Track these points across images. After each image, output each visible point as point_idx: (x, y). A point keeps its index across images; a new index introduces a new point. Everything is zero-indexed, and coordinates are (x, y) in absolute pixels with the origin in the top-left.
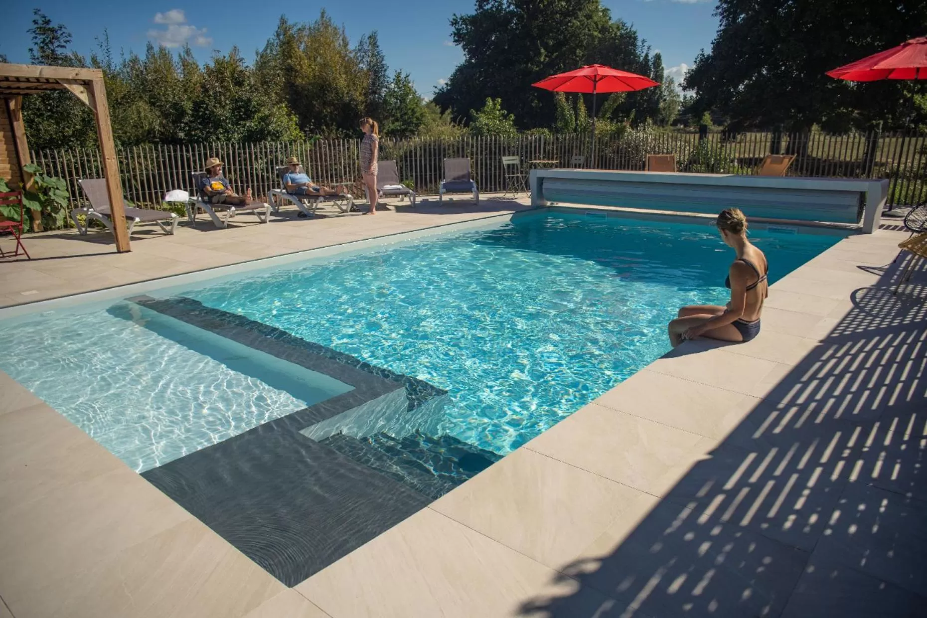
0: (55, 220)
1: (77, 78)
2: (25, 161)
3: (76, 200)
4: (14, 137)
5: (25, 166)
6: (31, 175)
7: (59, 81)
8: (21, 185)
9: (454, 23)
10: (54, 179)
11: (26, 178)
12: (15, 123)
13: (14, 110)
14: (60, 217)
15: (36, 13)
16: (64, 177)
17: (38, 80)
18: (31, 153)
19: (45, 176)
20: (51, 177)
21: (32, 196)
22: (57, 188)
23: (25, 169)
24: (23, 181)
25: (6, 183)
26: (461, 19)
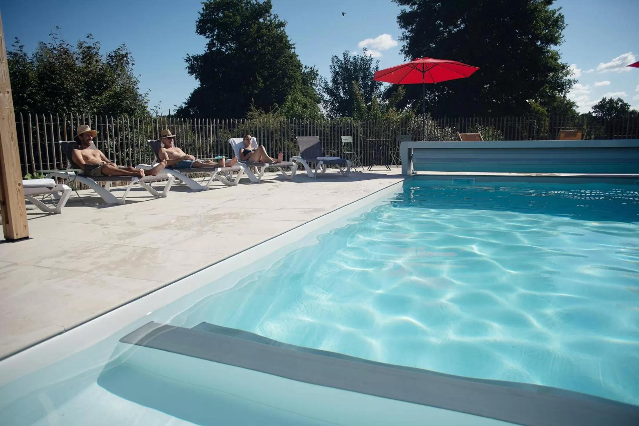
9: (188, 60)
26: (193, 57)
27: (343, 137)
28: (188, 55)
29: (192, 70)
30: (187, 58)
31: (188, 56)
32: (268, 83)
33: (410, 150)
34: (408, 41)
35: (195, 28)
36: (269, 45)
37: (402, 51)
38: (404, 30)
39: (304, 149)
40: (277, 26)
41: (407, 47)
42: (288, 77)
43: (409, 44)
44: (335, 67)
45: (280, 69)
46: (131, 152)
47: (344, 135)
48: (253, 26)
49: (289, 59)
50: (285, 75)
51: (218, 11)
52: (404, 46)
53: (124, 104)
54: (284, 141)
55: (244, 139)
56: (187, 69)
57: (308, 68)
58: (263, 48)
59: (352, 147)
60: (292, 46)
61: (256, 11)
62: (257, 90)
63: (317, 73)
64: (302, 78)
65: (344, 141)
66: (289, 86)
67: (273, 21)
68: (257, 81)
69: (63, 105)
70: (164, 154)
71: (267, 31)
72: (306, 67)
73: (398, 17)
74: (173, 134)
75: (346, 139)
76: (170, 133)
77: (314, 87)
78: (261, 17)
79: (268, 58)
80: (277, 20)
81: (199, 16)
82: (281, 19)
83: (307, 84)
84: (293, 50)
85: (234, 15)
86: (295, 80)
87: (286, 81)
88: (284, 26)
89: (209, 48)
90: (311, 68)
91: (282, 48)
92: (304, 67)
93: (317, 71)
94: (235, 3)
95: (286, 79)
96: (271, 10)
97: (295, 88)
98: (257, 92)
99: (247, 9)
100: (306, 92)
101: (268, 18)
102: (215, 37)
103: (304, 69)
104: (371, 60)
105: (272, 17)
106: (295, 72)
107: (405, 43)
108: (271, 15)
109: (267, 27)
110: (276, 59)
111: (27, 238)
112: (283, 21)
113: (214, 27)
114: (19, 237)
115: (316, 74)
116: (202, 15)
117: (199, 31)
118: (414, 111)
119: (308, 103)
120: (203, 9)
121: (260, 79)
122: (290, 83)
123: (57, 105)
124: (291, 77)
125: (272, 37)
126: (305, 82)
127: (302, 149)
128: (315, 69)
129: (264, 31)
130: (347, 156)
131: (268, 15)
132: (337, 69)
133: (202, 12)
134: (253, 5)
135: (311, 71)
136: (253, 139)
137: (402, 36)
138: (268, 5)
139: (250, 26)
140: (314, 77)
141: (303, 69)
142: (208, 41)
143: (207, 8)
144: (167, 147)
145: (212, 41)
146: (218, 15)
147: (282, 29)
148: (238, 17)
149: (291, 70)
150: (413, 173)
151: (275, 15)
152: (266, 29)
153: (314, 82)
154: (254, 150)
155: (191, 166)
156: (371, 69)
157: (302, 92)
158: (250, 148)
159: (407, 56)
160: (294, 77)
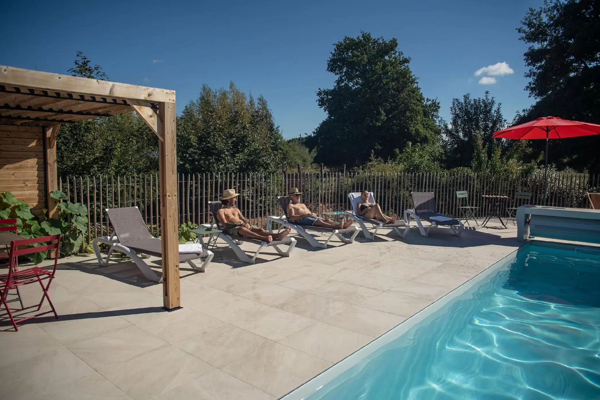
0: (72, 246)
1: (149, 99)
2: (53, 187)
3: (94, 225)
4: (45, 163)
5: (52, 192)
6: (56, 202)
7: (128, 102)
8: (45, 211)
9: (319, 94)
10: (77, 205)
11: (50, 203)
12: (48, 150)
13: (49, 138)
14: (77, 244)
15: (78, 55)
16: (85, 202)
17: (104, 100)
18: (58, 179)
19: (69, 202)
20: (74, 203)
21: (55, 223)
22: (80, 215)
23: (52, 195)
24: (47, 207)
25: (31, 209)
26: (324, 92)
27: (458, 192)
28: (319, 89)
29: (322, 103)
30: (319, 92)
31: (320, 91)
32: (390, 116)
33: (527, 216)
34: (535, 78)
35: (327, 66)
36: (393, 80)
37: (527, 87)
38: (531, 67)
39: (418, 205)
40: (401, 63)
41: (534, 84)
42: (409, 110)
43: (536, 80)
44: (455, 109)
45: (403, 103)
46: (263, 200)
47: (460, 190)
48: (379, 63)
49: (411, 94)
50: (407, 109)
51: (348, 50)
52: (530, 84)
53: (261, 160)
54: (400, 190)
55: (362, 194)
56: (318, 102)
57: (430, 100)
58: (387, 83)
59: (468, 202)
60: (415, 81)
61: (382, 49)
62: (379, 122)
63: (439, 105)
64: (424, 110)
65: (458, 196)
66: (411, 118)
67: (398, 58)
68: (379, 113)
69: (214, 163)
70: (291, 210)
71: (392, 68)
72: (427, 99)
73: (525, 55)
74: (300, 191)
75: (461, 194)
76: (297, 190)
77: (435, 119)
78: (387, 55)
79: (391, 92)
80: (401, 56)
81: (331, 56)
82: (406, 56)
83: (429, 116)
84: (415, 85)
85: (362, 54)
86: (416, 113)
87: (408, 114)
88: (408, 63)
89: (338, 84)
90: (433, 101)
91: (405, 83)
92: (425, 99)
93: (438, 103)
94: (363, 43)
95: (407, 112)
96: (397, 48)
97: (417, 120)
98: (380, 124)
99: (374, 48)
100: (426, 124)
101: (393, 56)
102: (343, 74)
103: (426, 101)
104: (493, 102)
105: (397, 54)
106: (417, 106)
107: (531, 80)
108: (396, 52)
109: (392, 64)
110: (399, 93)
111: (179, 308)
112: (408, 58)
113: (343, 65)
114: (173, 307)
115: (437, 106)
116: (334, 55)
117: (329, 69)
118: (537, 162)
119: (428, 135)
120: (335, 50)
121: (383, 112)
122: (411, 116)
123: (210, 163)
124: (412, 111)
125: (396, 73)
126: (426, 114)
127: (416, 204)
128: (437, 101)
129: (389, 68)
130: (461, 212)
131: (393, 52)
132: (458, 112)
133: (334, 52)
134: (379, 45)
135: (433, 103)
136: (371, 194)
137: (528, 72)
138: (394, 43)
139: (376, 64)
140: (435, 109)
141: (424, 101)
142: (337, 77)
143: (338, 49)
144: (294, 203)
145: (341, 77)
146: (347, 54)
147: (406, 64)
148: (365, 56)
149: (413, 103)
150: (530, 238)
151: (399, 52)
152: (391, 66)
153: (435, 114)
154: (370, 206)
155: (313, 224)
156: (493, 111)
157: (423, 124)
158: (368, 204)
159: (532, 92)
160: (415, 110)
